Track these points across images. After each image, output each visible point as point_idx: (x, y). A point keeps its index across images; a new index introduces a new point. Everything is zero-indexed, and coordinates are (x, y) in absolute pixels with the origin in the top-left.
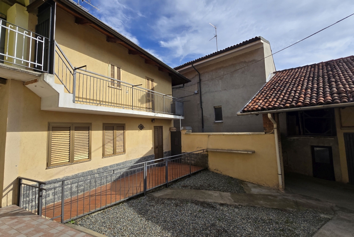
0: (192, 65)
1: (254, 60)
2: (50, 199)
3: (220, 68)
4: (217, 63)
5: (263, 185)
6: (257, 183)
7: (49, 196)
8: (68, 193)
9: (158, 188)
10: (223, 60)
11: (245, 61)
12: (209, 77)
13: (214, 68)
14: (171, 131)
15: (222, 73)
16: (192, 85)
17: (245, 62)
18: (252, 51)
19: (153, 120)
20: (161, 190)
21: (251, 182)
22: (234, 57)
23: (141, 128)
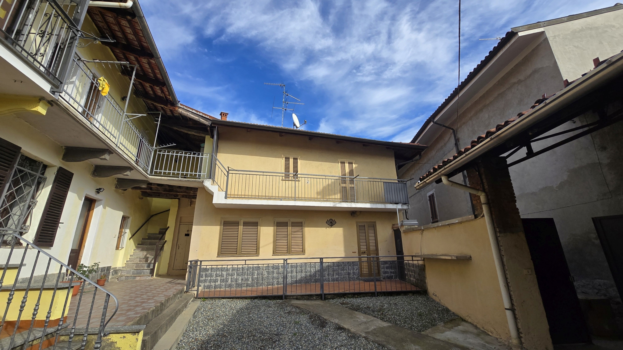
0: (433, 122)
1: (535, 71)
2: (218, 284)
3: (481, 110)
4: (475, 101)
5: (490, 334)
6: (483, 328)
7: (217, 282)
8: (234, 283)
9: (307, 297)
10: (482, 94)
11: (520, 80)
12: (468, 130)
13: (472, 113)
14: (394, 230)
15: (487, 116)
16: (450, 151)
17: (520, 82)
18: (527, 56)
19: (354, 213)
20: (311, 300)
21: (475, 324)
22: (499, 81)
23: (331, 224)
